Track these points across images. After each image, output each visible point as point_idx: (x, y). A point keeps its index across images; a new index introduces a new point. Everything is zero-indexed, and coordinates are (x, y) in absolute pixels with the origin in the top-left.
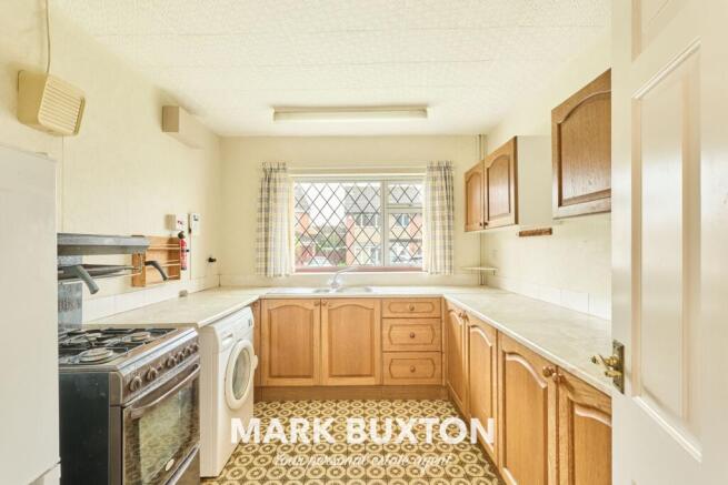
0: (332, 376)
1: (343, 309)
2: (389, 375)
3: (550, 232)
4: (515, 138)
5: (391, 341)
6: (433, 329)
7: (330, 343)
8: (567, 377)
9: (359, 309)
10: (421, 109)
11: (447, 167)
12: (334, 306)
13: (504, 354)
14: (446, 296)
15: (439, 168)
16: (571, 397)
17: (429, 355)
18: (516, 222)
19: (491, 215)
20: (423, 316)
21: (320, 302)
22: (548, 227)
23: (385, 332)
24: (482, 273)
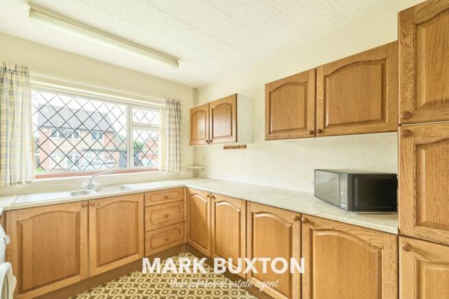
0: (99, 265)
1: (111, 206)
2: (150, 248)
3: (245, 147)
4: (236, 94)
5: (151, 222)
6: (179, 208)
7: (98, 237)
8: (309, 218)
9: (126, 204)
10: (175, 60)
11: (178, 104)
12: (102, 205)
13: (253, 214)
14: (188, 186)
15: (173, 103)
16: (312, 227)
17: (177, 226)
18: (237, 141)
19: (214, 136)
20: (174, 200)
21: (87, 204)
22: (244, 144)
23: (147, 217)
24: (195, 170)
